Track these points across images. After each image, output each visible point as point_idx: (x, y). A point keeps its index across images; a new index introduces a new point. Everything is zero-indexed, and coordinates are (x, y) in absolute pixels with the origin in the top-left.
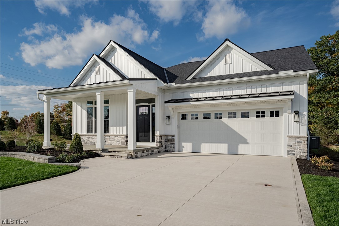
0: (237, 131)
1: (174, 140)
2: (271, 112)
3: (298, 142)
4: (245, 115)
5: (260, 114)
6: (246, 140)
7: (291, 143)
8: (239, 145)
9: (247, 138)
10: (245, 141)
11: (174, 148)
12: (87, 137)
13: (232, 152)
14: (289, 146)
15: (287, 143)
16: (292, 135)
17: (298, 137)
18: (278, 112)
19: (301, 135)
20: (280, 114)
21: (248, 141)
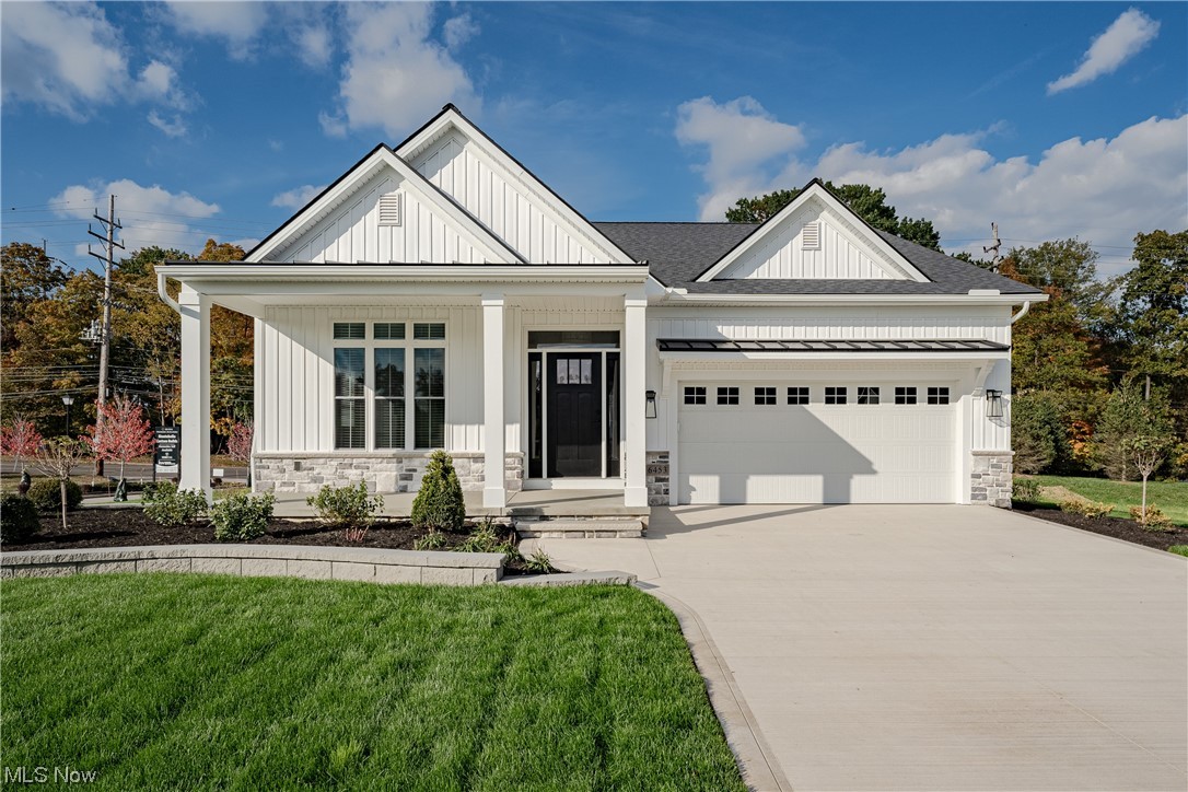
0: (849, 439)
1: (666, 470)
2: (932, 391)
3: (993, 466)
4: (868, 395)
5: (905, 396)
6: (870, 463)
7: (980, 470)
8: (851, 477)
9: (871, 458)
10: (867, 468)
11: (666, 492)
12: (335, 463)
13: (836, 498)
14: (974, 476)
15: (971, 469)
16: (981, 449)
17: (993, 455)
18: (945, 391)
19: (1000, 449)
20: (950, 396)
21: (875, 467)
